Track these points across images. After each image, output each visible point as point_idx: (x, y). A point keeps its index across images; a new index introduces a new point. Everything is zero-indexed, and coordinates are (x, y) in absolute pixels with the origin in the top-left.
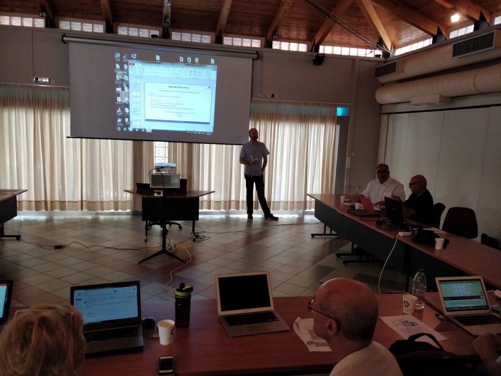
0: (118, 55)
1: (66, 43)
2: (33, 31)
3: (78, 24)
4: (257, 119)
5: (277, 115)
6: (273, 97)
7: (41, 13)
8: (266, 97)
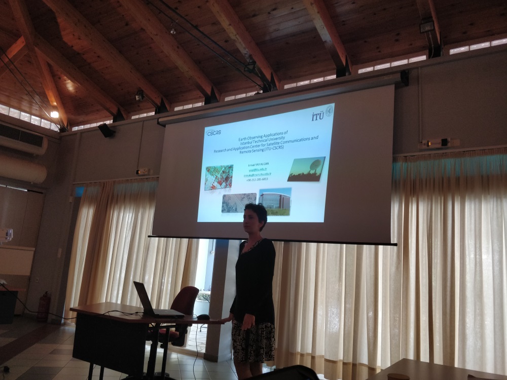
1: (164, 126)
2: (144, 121)
3: (190, 106)
4: (412, 191)
5: (458, 180)
6: (446, 145)
7: (137, 97)
8: (430, 147)
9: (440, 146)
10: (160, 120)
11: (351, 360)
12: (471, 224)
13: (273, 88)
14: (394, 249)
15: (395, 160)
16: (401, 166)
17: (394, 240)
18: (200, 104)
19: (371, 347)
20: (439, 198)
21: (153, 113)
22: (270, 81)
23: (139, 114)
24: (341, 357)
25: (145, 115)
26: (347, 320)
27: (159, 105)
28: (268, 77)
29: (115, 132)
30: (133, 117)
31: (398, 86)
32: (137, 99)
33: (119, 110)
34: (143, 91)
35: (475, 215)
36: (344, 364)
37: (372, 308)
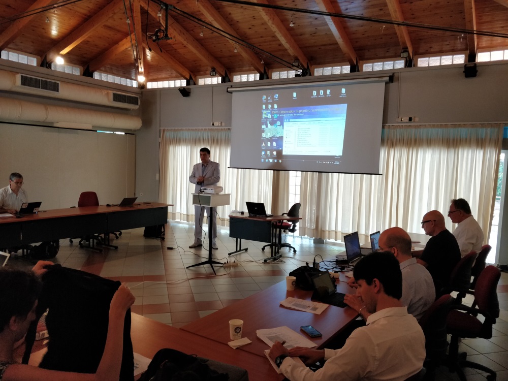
0: (265, 97)
1: (231, 93)
2: (213, 87)
3: (246, 76)
6: (411, 120)
8: (403, 121)
9: (408, 121)
10: (229, 90)
16: (387, 131)
20: (406, 149)
23: (204, 78)
25: (210, 79)
27: (224, 75)
28: (306, 66)
29: (190, 93)
30: (200, 80)
33: (190, 76)
34: (215, 68)
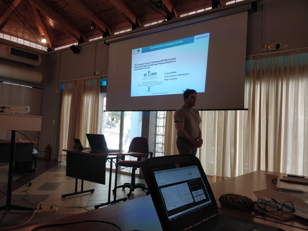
1: (109, 45)
2: (96, 42)
3: (124, 31)
4: (258, 77)
5: (285, 69)
6: (279, 48)
7: (91, 27)
8: (269, 50)
9: (275, 49)
10: (106, 41)
11: (221, 175)
12: (292, 95)
13: (173, 17)
14: (246, 112)
15: (247, 59)
16: (251, 62)
17: (246, 106)
18: (129, 30)
19: (233, 168)
20: (274, 81)
21: (102, 37)
22: (171, 12)
23: (93, 38)
24: (215, 174)
25: (97, 38)
26: (218, 154)
27: (105, 32)
28: (170, 10)
29: (80, 50)
30: (90, 40)
31: (250, 12)
32: (92, 29)
33: (81, 37)
34: (95, 23)
35: (295, 90)
36: (217, 177)
37: (233, 146)
